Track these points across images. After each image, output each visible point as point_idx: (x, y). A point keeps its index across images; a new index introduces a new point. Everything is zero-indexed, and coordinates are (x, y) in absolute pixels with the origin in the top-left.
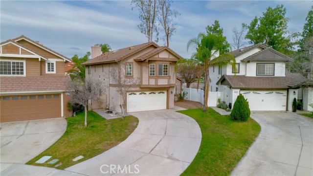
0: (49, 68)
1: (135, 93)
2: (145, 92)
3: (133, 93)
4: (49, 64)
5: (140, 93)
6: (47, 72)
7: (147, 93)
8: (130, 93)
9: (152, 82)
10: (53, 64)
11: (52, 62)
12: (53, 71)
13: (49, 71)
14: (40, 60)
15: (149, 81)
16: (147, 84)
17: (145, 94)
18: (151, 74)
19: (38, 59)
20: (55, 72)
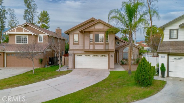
0: (40, 40)
1: (82, 55)
2: (89, 55)
3: (80, 55)
4: (40, 37)
5: (86, 55)
6: (39, 42)
7: (91, 55)
8: (78, 55)
9: (91, 48)
10: (42, 37)
11: (42, 36)
12: (42, 41)
13: (40, 41)
14: (33, 35)
15: (89, 46)
16: (89, 49)
17: (90, 56)
18: (91, 42)
19: (32, 34)
20: (43, 42)
